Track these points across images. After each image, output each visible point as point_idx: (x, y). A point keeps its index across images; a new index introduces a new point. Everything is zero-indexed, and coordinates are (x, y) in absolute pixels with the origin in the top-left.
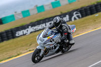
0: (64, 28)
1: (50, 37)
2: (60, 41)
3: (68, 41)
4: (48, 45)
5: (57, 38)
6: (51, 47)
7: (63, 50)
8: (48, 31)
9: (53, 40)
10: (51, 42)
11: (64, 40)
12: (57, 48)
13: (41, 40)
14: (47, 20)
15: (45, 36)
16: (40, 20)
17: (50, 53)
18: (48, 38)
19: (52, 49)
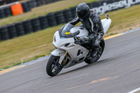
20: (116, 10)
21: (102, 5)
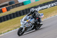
0: (36, 15)
1: (28, 20)
2: (34, 23)
3: (39, 23)
4: (27, 25)
5: (33, 21)
6: (29, 26)
7: (36, 28)
8: (27, 17)
9: (30, 22)
10: (29, 23)
11: (37, 22)
12: (33, 27)
13: (23, 22)
14: (49, 3)
15: (25, 20)
16: (45, 3)
17: (28, 30)
18: (27, 21)
19: (30, 27)
20: (44, 9)
21: (38, 7)
